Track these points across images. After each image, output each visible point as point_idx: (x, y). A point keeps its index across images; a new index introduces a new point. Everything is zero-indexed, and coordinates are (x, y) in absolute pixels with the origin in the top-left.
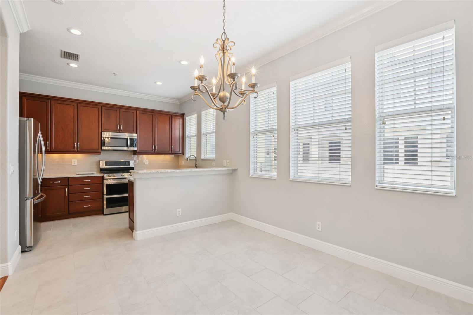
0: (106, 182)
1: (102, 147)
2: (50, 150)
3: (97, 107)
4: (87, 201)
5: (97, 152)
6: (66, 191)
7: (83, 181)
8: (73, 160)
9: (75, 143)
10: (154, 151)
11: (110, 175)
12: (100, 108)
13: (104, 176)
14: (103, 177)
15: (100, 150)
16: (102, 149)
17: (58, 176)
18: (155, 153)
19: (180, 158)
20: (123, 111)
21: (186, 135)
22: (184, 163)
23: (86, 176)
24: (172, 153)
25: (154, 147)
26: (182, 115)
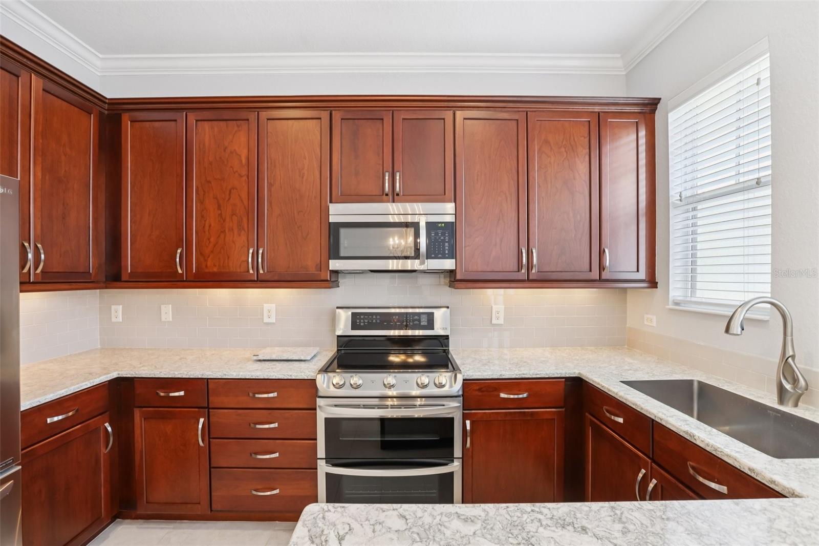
1: (330, 261)
4: (265, 473)
5: (316, 279)
8: (265, 306)
9: (251, 251)
10: (525, 272)
12: (325, 116)
15: (325, 274)
16: (332, 268)
17: (176, 373)
18: (529, 280)
19: (630, 296)
20: (403, 119)
21: (672, 193)
22: (654, 324)
23: (262, 378)
24: (601, 280)
25: (524, 255)
26: (647, 109)
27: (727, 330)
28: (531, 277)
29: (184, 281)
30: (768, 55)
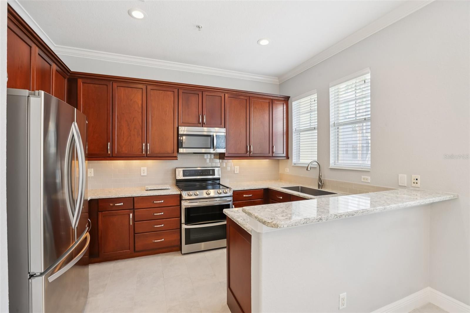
0: (185, 204)
1: (179, 149)
2: (112, 156)
3: (171, 89)
4: (158, 233)
5: (172, 156)
6: (131, 217)
7: (154, 202)
8: (142, 168)
9: (144, 145)
10: (248, 153)
11: (191, 192)
12: (176, 91)
13: (182, 194)
14: (180, 195)
15: (175, 154)
16: (179, 152)
17: (120, 195)
18: (250, 157)
19: (280, 163)
20: (206, 95)
21: (293, 128)
22: (288, 171)
23: (158, 195)
24: (272, 156)
25: (248, 147)
26: (286, 99)
27: (307, 170)
28: (250, 156)
29: (111, 157)
30: (316, 94)
